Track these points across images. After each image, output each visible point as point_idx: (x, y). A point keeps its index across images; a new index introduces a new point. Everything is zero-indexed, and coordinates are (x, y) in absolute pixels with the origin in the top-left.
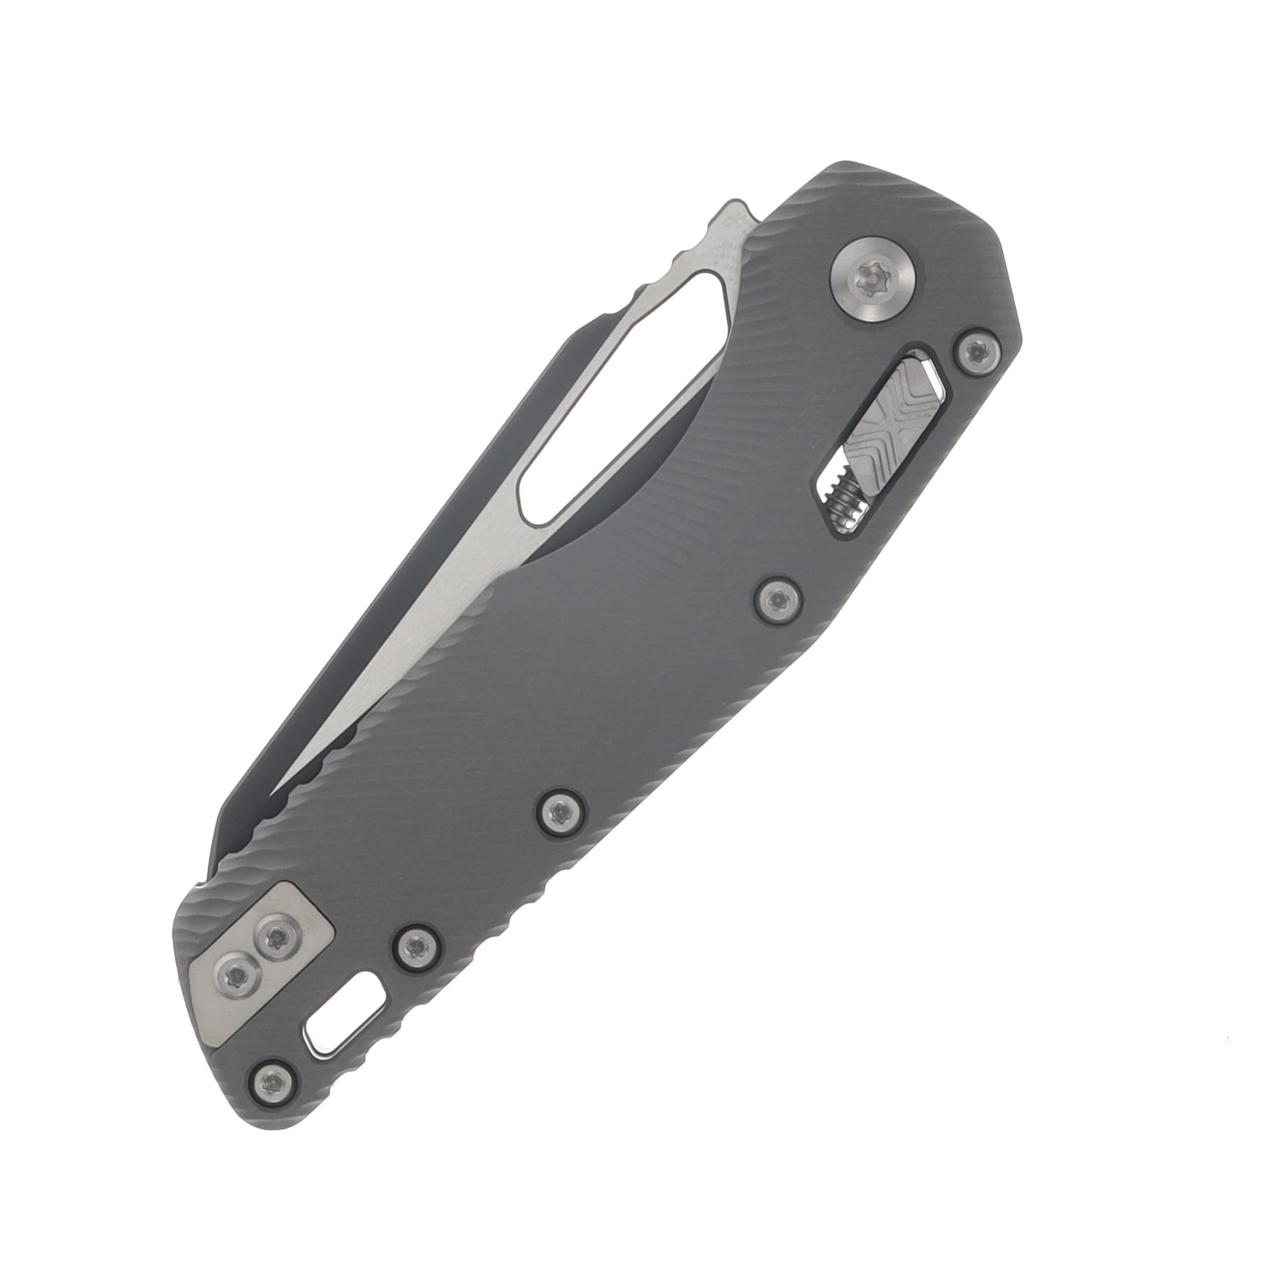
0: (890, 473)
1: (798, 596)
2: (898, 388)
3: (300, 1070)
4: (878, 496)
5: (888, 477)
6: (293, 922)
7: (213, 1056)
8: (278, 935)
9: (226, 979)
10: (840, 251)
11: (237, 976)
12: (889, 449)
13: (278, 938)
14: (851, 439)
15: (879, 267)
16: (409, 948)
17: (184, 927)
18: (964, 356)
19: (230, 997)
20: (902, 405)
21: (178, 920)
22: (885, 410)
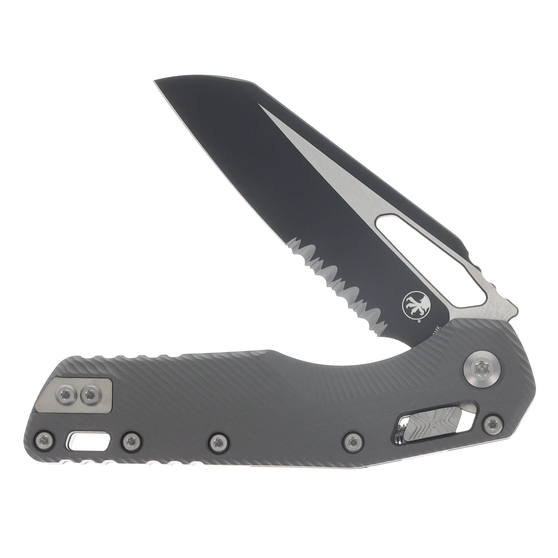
0: (418, 438)
1: (361, 447)
2: (447, 413)
3: (57, 445)
4: (408, 442)
5: (416, 439)
6: (100, 396)
7: (34, 413)
9: (62, 392)
10: (480, 350)
11: (66, 395)
12: (425, 430)
13: (91, 395)
15: (488, 367)
16: (129, 440)
17: (65, 364)
18: (488, 421)
19: (58, 401)
20: (443, 420)
21: (66, 360)
22: (436, 415)
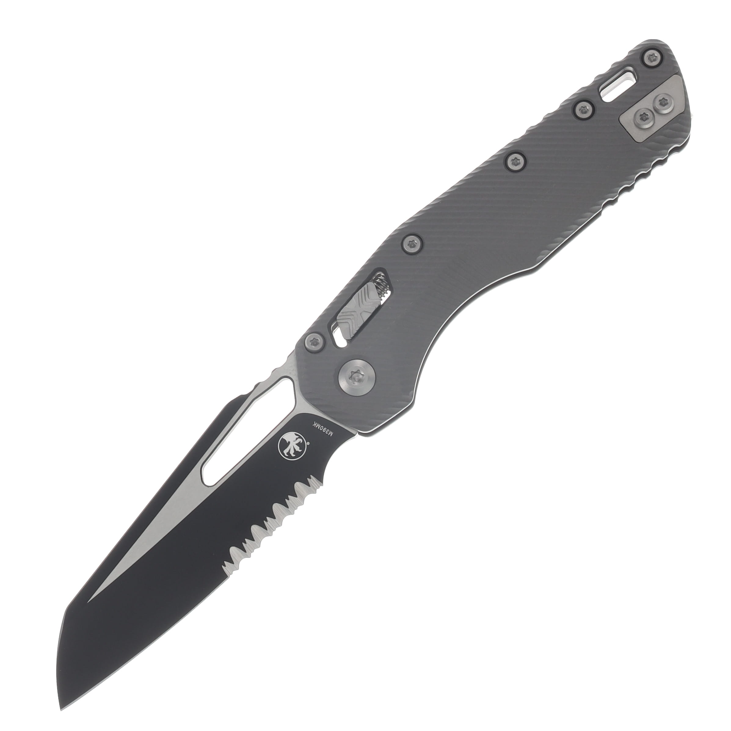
0: (362, 291)
1: (404, 248)
2: (354, 326)
3: (639, 62)
4: (368, 282)
5: (363, 288)
6: (637, 124)
7: (677, 71)
8: (644, 120)
9: (668, 102)
10: (371, 391)
11: (663, 103)
12: (360, 300)
13: (644, 117)
14: (377, 306)
15: (353, 383)
16: (587, 110)
17: (685, 128)
18: (321, 342)
19: (667, 94)
20: (353, 319)
21: (688, 132)
22: (361, 317)
